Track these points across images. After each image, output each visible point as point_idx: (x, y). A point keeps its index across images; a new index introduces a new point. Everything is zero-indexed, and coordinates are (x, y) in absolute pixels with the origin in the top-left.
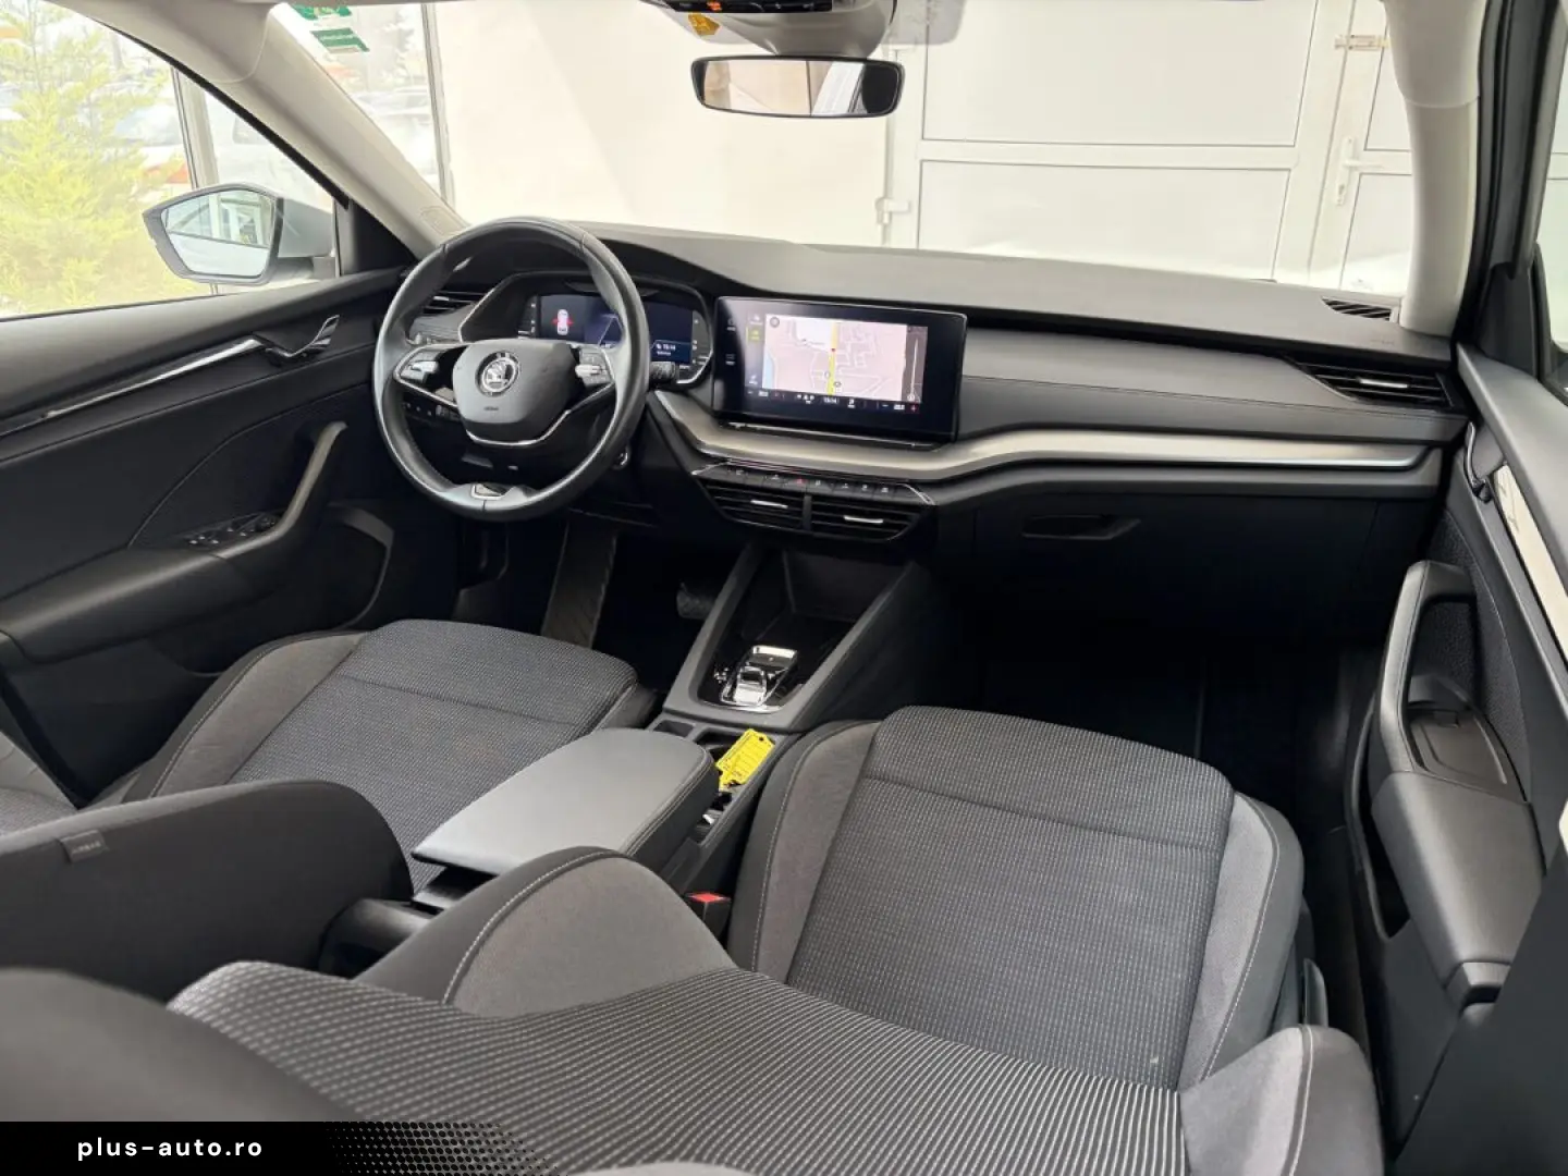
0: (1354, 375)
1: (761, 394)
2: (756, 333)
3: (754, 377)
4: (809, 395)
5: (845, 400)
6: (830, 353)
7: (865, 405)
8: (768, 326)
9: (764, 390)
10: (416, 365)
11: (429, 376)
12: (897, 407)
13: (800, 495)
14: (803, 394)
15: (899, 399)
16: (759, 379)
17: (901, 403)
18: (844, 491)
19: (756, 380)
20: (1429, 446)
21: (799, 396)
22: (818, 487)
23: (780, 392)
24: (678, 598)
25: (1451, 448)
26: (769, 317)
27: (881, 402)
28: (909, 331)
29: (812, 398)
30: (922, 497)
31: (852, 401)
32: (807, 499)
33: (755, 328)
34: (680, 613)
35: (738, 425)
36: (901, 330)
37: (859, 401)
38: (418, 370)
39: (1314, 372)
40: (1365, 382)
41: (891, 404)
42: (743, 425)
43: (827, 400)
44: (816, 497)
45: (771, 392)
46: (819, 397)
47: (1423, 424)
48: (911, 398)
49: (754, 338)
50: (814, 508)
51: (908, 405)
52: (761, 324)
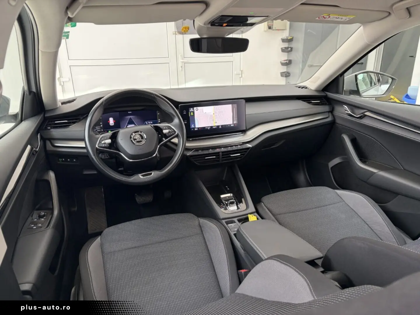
0: (310, 101)
1: (196, 129)
2: (192, 113)
3: (193, 125)
4: (209, 127)
5: (218, 126)
6: (213, 115)
7: (224, 126)
8: (195, 111)
9: (196, 128)
10: (103, 142)
11: (110, 144)
12: (232, 125)
13: (219, 153)
14: (207, 127)
15: (232, 123)
16: (195, 125)
17: (233, 124)
18: (230, 149)
19: (194, 126)
20: (329, 112)
21: (206, 128)
22: (223, 149)
23: (201, 128)
24: (136, 199)
25: (332, 111)
26: (195, 108)
27: (228, 125)
28: (232, 106)
29: (210, 127)
30: (249, 146)
31: (220, 126)
32: (221, 154)
33: (192, 112)
34: (138, 203)
35: (191, 139)
36: (229, 107)
37: (222, 126)
38: (105, 143)
39: (304, 101)
40: (313, 102)
41: (230, 125)
42: (192, 139)
43: (214, 127)
44: (223, 152)
45: (198, 128)
46: (211, 127)
47: (326, 108)
48: (235, 122)
49: (191, 115)
50: (222, 155)
51: (234, 124)
52: (193, 110)
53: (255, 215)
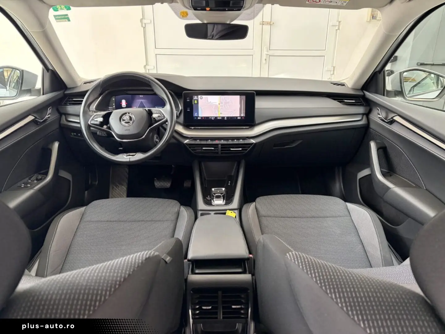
0: (342, 100)
1: (199, 118)
2: (196, 101)
3: (196, 114)
4: (213, 117)
5: (223, 118)
6: (219, 105)
7: (229, 118)
8: (199, 99)
9: (200, 117)
10: (95, 120)
11: (101, 122)
12: (238, 118)
13: (217, 145)
14: (211, 117)
15: (239, 116)
16: (198, 114)
17: (240, 117)
18: (230, 142)
19: (197, 114)
20: (363, 114)
21: (210, 118)
22: (222, 142)
23: (204, 117)
24: (155, 183)
25: (367, 114)
26: (199, 96)
27: (234, 117)
28: (240, 97)
29: (214, 118)
30: (253, 141)
31: (226, 118)
32: (220, 146)
33: (196, 100)
34: (156, 187)
35: (193, 128)
36: (238, 97)
37: (228, 117)
38: (97, 121)
39: (335, 99)
40: (346, 101)
41: (237, 117)
42: (194, 127)
43: (218, 118)
44: (222, 145)
45: (202, 117)
46: (216, 118)
47: (361, 110)
48: (242, 115)
49: (195, 103)
50: (222, 148)
51: (241, 117)
52: (197, 99)
53: (234, 212)
